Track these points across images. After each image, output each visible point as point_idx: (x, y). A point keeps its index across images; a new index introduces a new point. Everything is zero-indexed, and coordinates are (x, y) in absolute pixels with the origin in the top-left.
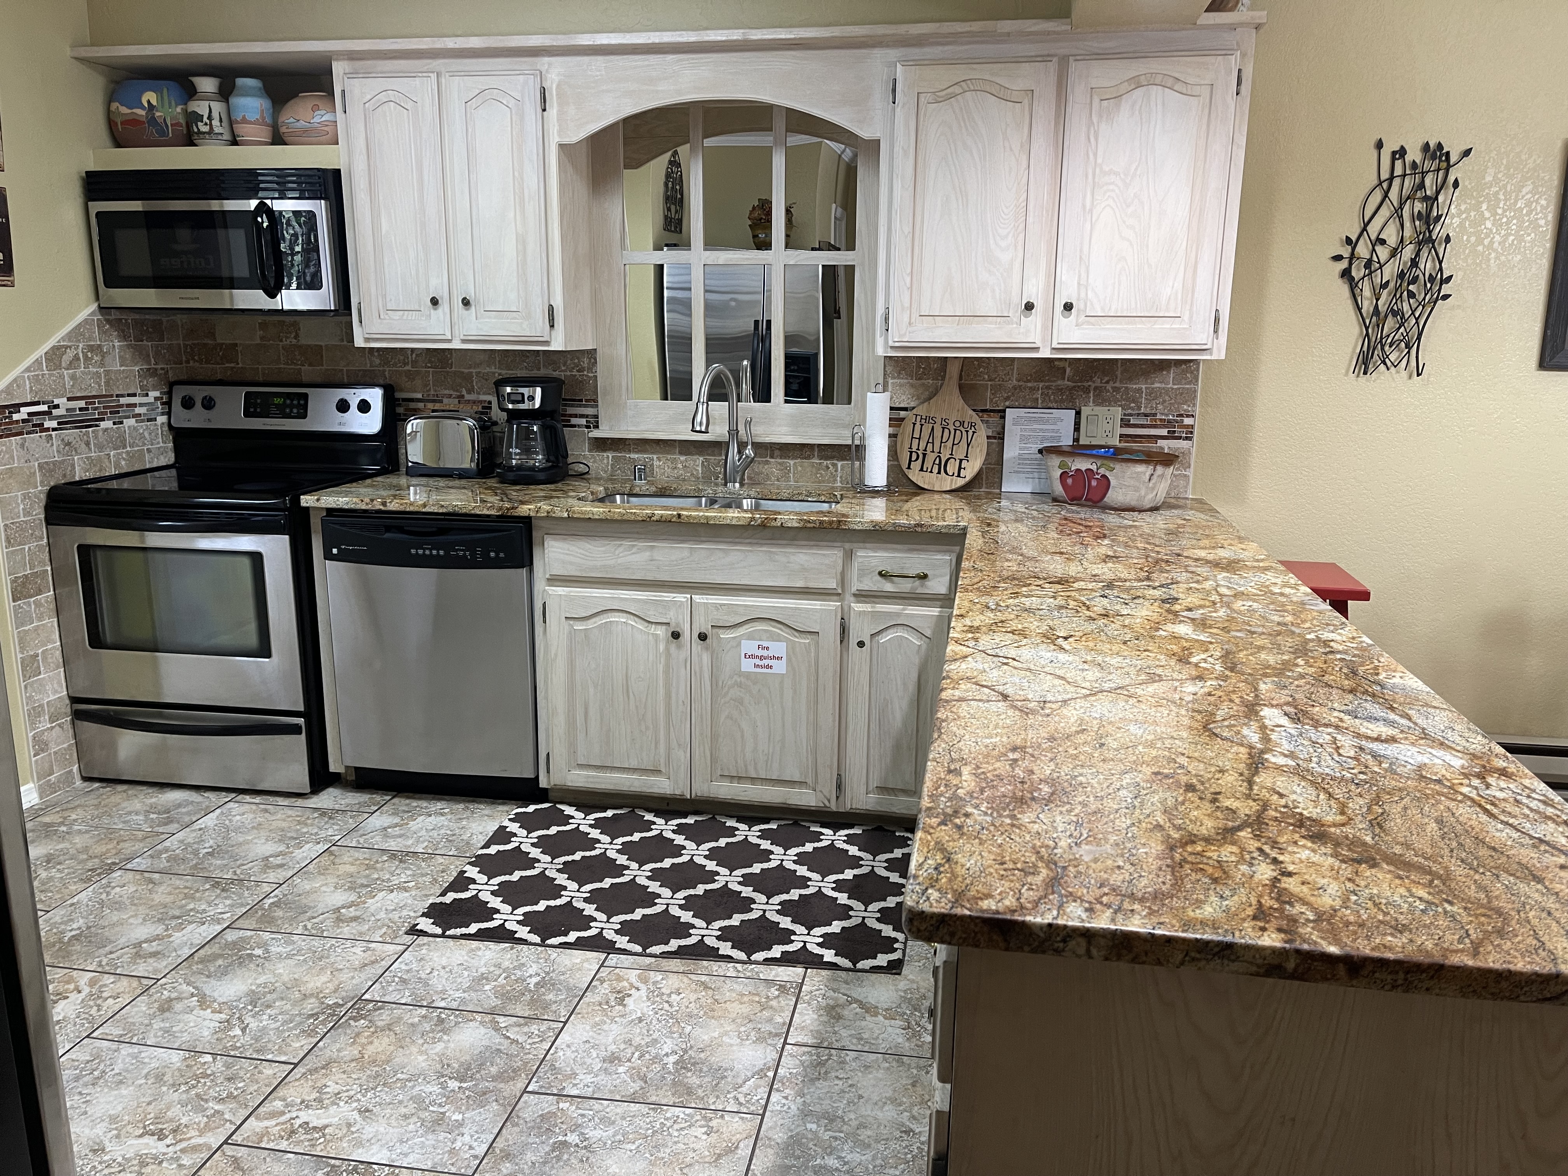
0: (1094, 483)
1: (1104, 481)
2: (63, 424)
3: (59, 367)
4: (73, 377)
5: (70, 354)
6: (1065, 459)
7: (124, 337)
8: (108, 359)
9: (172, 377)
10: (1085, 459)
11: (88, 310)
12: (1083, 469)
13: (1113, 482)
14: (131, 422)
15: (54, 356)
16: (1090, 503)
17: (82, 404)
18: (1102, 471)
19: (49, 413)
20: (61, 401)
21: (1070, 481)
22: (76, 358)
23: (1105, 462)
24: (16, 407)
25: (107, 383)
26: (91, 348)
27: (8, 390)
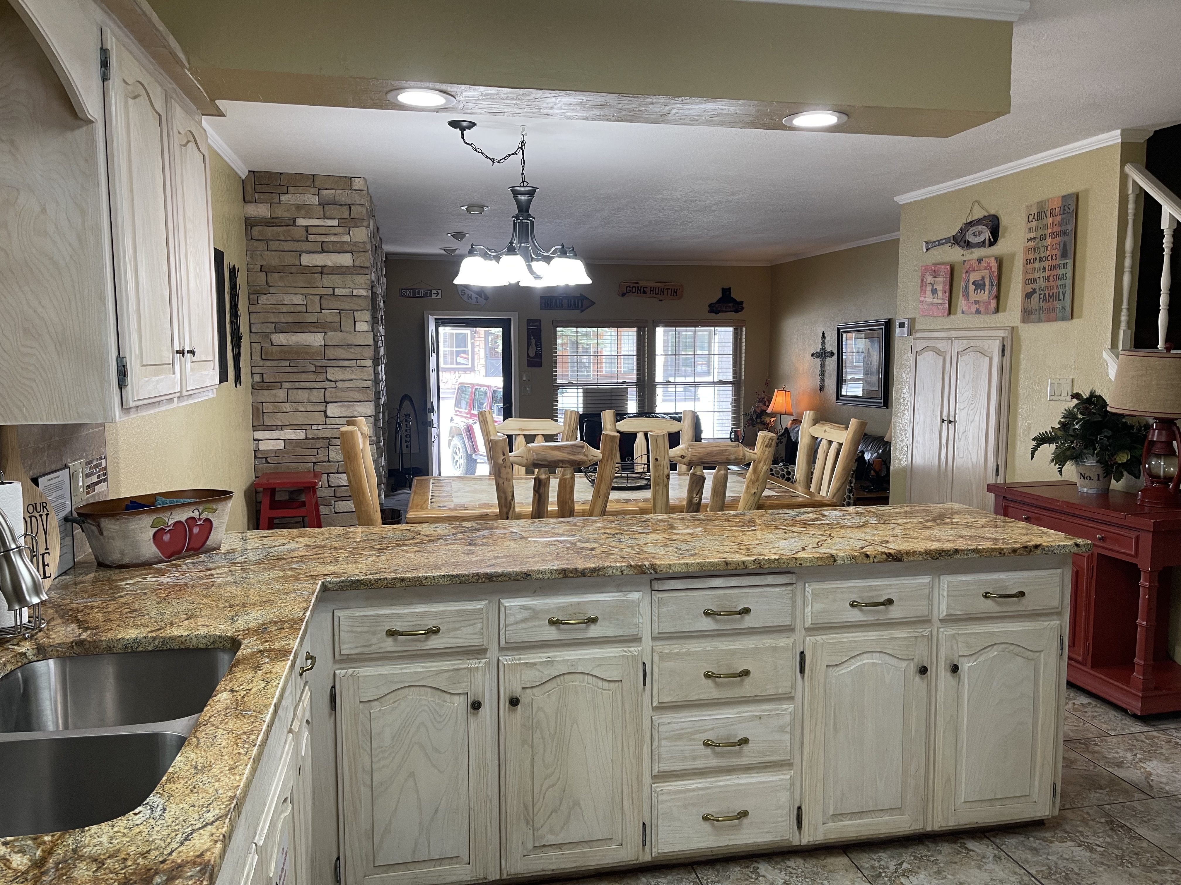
0: (196, 530)
1: (208, 524)
6: (161, 515)
10: (185, 509)
12: (183, 519)
13: (215, 523)
16: (192, 552)
18: (204, 516)
21: (166, 538)
23: (208, 505)
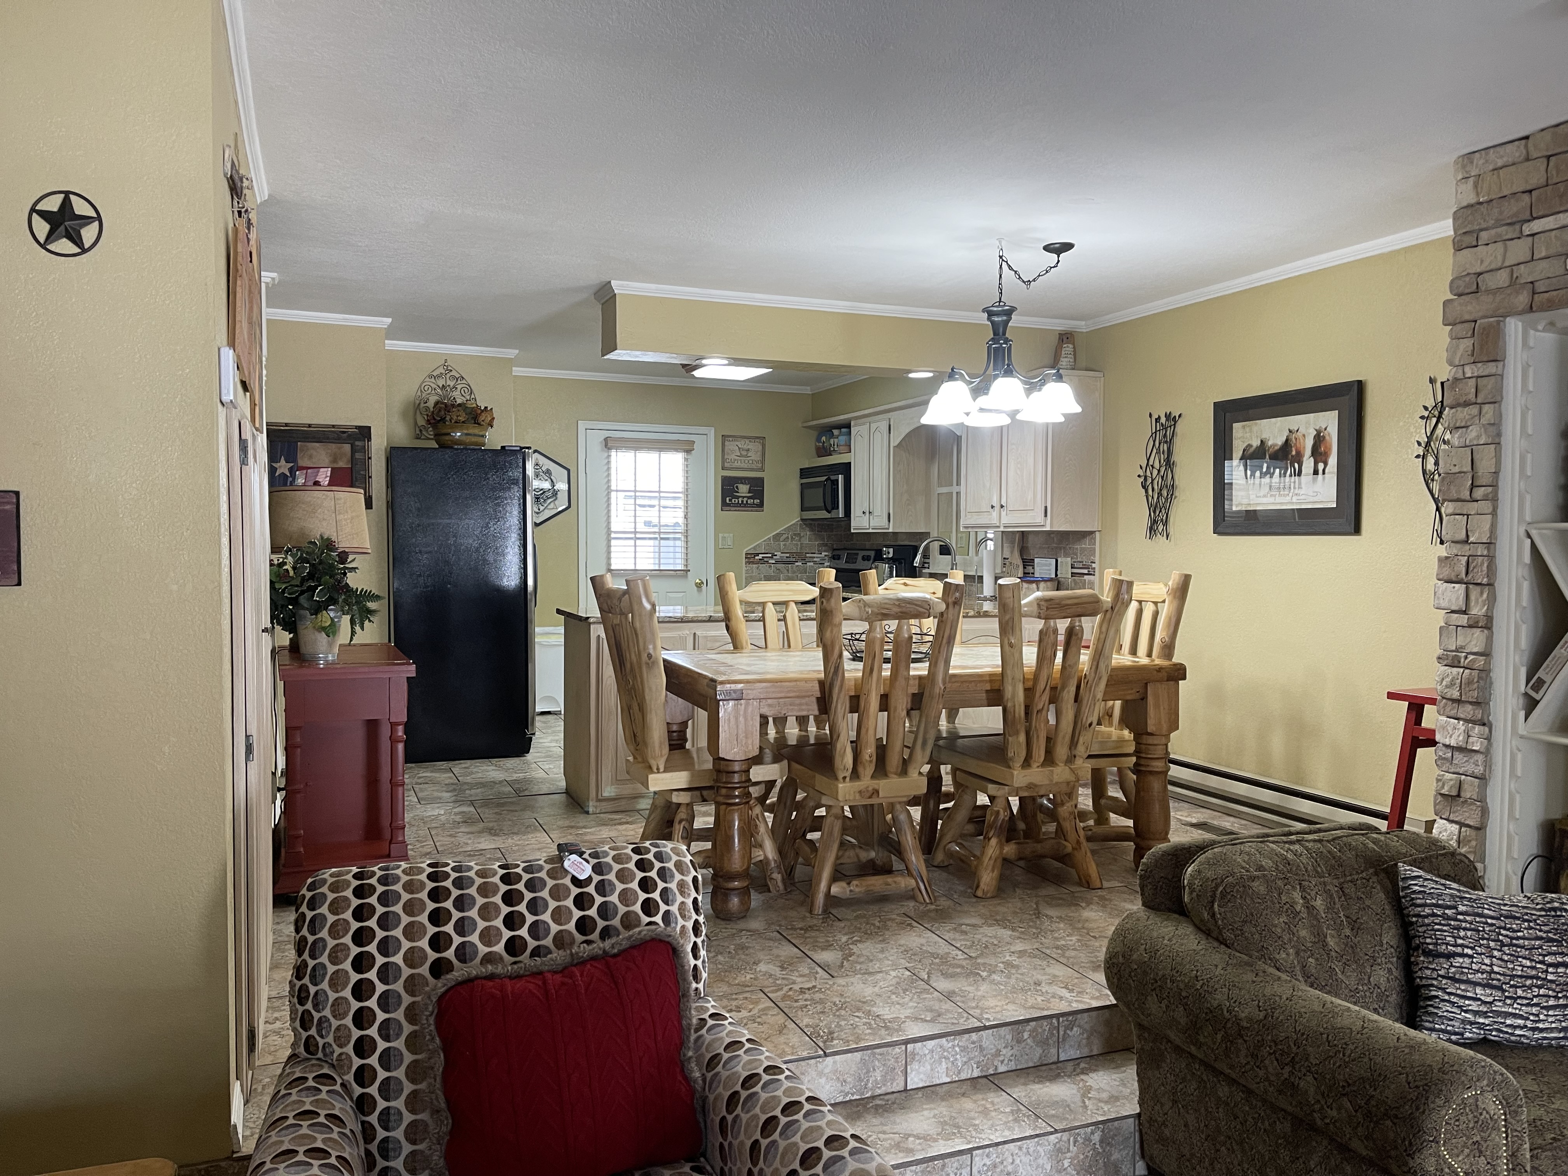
2: (777, 562)
3: (779, 540)
4: (785, 545)
5: (785, 536)
7: (812, 530)
8: (803, 539)
9: (835, 547)
11: (796, 520)
14: (812, 564)
15: (777, 537)
17: (788, 555)
19: (771, 557)
20: (778, 553)
22: (788, 538)
24: (758, 554)
25: (801, 548)
26: (795, 535)
27: (754, 548)
